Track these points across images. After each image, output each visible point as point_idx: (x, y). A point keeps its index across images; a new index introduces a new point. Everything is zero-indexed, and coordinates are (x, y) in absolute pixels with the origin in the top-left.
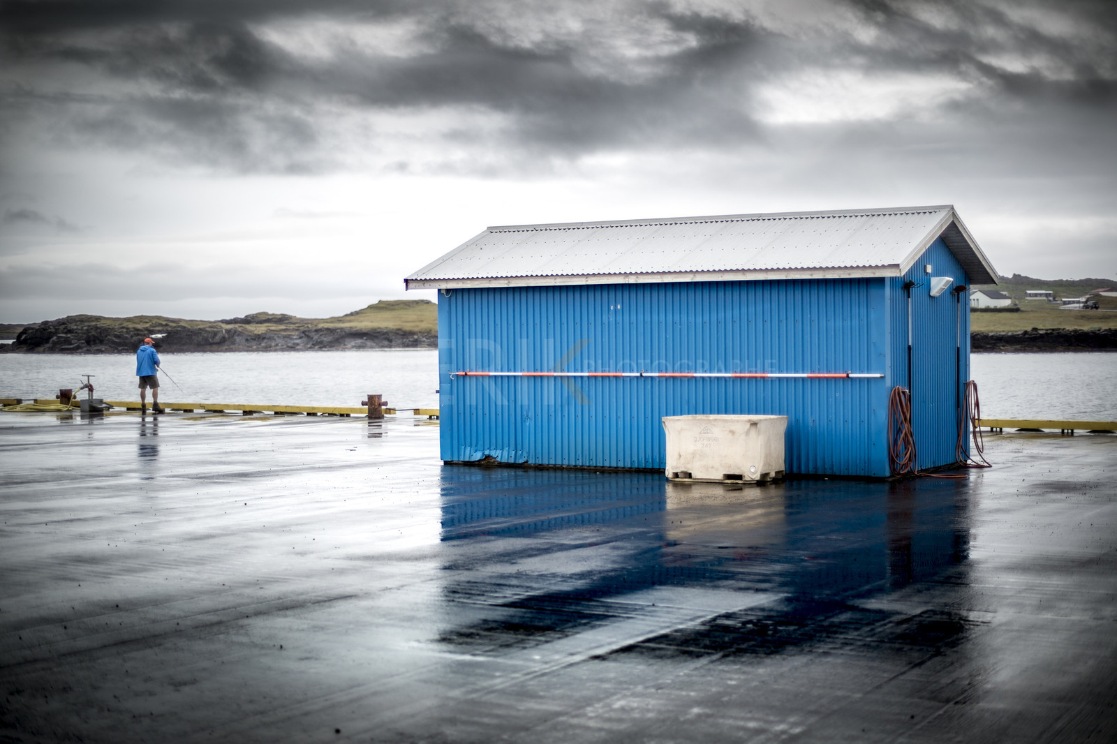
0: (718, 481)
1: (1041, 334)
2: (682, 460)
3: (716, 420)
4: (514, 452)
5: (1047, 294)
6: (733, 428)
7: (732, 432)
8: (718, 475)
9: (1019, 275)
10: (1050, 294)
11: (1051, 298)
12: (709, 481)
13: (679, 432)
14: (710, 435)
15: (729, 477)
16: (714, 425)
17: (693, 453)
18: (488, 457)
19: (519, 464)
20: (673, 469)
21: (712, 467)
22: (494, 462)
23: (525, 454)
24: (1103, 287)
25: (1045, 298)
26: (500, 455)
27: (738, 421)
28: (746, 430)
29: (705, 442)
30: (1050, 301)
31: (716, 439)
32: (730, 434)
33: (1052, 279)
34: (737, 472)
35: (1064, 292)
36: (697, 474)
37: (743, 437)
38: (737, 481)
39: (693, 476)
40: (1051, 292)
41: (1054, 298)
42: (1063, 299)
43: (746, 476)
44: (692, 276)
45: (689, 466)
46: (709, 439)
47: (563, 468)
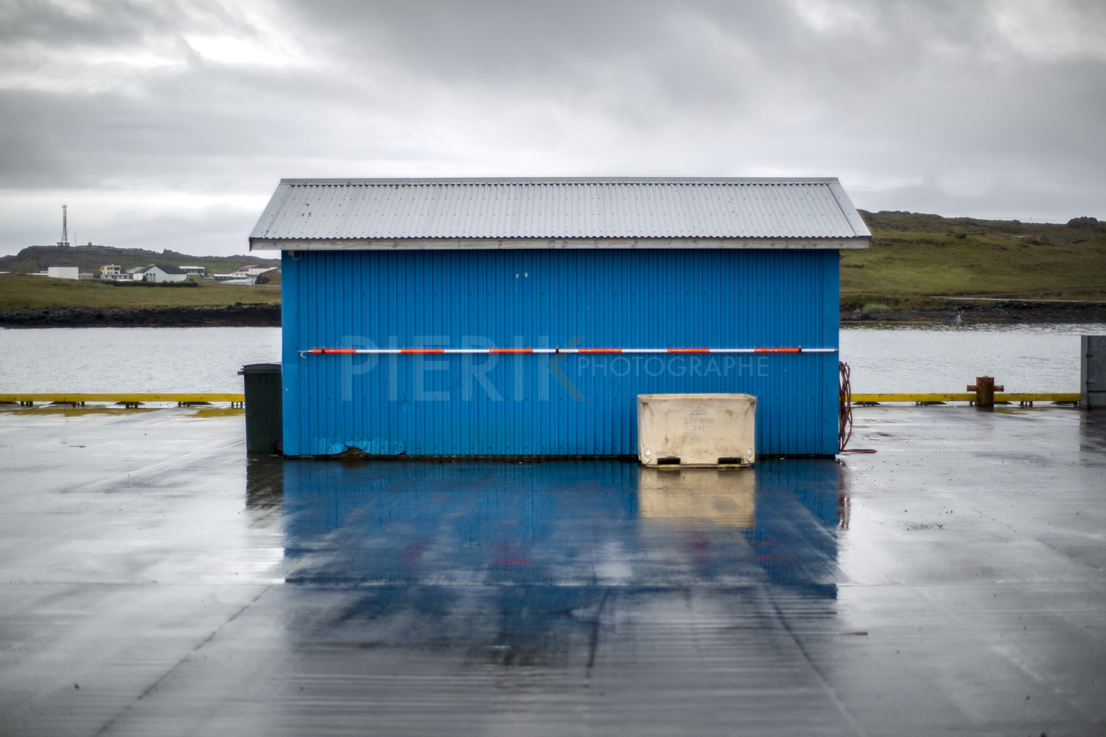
0: (710, 466)
1: (245, 309)
2: (670, 445)
3: (710, 400)
4: (387, 442)
5: (199, 270)
6: (731, 408)
7: (730, 413)
8: (712, 460)
9: (170, 251)
10: (202, 270)
11: (203, 274)
12: (700, 466)
13: (666, 414)
14: (703, 417)
15: (722, 461)
16: (709, 405)
17: (683, 437)
18: (351, 449)
19: (394, 456)
20: (658, 455)
21: (706, 451)
22: (358, 455)
23: (401, 444)
24: (251, 264)
25: (197, 274)
26: (369, 446)
27: (736, 401)
28: (745, 409)
29: (698, 424)
30: (202, 276)
31: (711, 421)
32: (727, 414)
33: (202, 256)
34: (734, 455)
35: (214, 268)
36: (687, 459)
37: (742, 417)
38: (733, 465)
39: (683, 461)
40: (203, 268)
41: (206, 274)
42: (216, 275)
43: (745, 460)
44: (633, 242)
45: (678, 451)
46: (702, 421)
47: (452, 458)
